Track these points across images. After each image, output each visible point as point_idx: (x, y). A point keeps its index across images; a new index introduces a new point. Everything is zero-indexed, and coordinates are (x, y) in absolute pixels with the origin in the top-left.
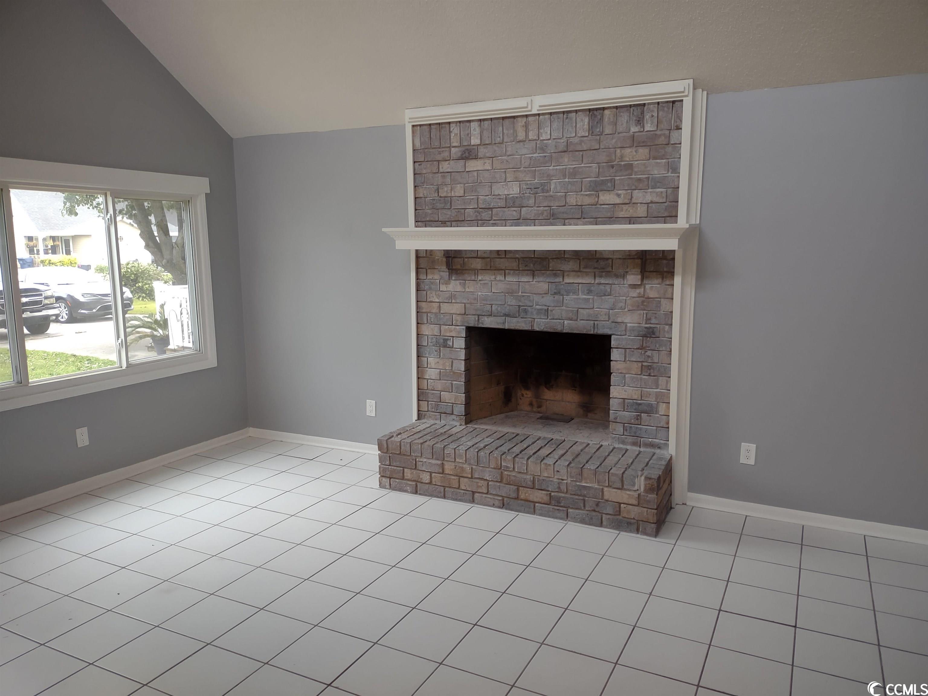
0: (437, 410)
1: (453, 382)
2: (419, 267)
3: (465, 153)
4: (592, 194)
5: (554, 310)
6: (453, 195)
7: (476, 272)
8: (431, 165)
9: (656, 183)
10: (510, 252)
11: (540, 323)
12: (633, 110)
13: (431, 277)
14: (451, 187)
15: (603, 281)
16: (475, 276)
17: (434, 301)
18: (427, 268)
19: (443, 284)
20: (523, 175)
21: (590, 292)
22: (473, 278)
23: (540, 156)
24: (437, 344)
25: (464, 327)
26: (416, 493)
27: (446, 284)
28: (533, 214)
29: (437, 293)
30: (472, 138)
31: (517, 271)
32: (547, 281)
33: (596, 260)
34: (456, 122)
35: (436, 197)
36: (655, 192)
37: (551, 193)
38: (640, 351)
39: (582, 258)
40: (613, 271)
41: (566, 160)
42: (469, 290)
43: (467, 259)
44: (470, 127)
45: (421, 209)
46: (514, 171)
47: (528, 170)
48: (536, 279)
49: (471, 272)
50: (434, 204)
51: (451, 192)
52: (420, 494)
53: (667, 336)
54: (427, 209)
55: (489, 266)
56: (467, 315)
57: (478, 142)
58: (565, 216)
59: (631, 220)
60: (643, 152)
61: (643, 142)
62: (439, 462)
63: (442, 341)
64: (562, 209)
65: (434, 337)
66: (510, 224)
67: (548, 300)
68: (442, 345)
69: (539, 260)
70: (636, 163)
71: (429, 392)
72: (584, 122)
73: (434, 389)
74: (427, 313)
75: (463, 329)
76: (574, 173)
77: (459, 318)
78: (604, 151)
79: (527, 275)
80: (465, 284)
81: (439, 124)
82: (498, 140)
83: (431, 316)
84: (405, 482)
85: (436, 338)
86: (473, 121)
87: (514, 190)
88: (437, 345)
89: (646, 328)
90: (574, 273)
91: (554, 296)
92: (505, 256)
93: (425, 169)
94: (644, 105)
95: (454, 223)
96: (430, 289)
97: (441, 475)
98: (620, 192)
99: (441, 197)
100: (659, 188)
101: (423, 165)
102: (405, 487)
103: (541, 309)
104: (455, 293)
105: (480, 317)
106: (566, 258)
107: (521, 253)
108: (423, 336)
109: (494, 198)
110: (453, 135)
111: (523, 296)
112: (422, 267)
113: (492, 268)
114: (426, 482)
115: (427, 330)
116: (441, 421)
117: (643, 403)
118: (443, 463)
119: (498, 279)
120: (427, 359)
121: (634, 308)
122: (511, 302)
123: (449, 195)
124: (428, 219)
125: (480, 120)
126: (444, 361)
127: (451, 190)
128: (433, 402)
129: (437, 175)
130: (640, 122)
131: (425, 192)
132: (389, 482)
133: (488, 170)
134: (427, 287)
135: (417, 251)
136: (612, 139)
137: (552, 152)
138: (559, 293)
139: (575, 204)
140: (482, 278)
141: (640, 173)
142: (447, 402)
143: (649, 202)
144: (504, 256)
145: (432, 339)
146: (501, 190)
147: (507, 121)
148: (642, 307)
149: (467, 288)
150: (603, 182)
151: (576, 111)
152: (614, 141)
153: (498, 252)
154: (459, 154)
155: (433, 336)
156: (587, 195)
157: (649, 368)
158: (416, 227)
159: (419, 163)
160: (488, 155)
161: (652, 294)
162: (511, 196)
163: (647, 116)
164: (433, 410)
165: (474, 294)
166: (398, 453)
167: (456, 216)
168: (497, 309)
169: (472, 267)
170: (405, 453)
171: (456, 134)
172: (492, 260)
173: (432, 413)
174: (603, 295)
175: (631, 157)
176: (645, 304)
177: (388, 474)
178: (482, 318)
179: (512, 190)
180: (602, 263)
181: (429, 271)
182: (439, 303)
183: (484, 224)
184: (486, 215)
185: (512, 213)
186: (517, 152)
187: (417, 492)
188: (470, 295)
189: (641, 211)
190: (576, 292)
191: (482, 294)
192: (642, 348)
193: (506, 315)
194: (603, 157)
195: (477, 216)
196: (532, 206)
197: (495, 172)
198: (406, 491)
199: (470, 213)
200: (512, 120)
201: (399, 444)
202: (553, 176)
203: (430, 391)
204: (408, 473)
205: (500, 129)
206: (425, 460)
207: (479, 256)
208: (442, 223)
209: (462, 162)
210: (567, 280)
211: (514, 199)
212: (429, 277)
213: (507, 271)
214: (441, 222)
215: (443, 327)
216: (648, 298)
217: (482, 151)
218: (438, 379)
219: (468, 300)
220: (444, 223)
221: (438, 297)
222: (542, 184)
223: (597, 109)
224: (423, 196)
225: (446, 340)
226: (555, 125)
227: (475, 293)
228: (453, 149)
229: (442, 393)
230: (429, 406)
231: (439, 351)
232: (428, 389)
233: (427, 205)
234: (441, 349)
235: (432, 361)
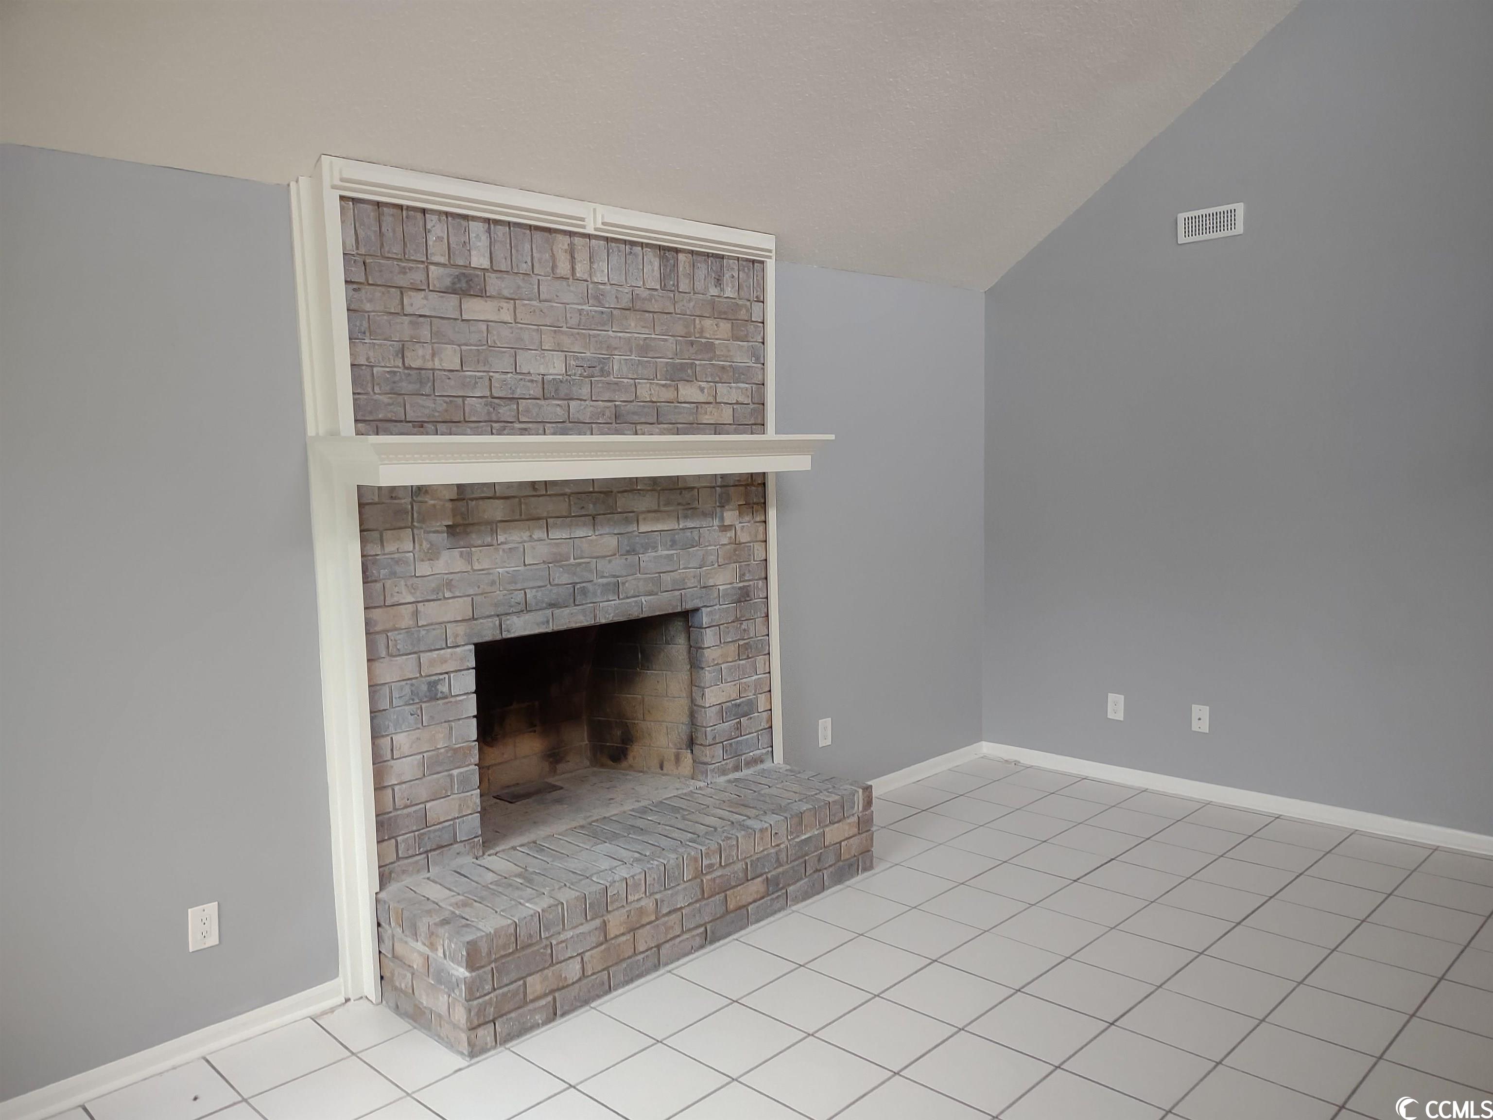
0: (419, 849)
1: (451, 772)
2: (367, 528)
3: (459, 280)
4: (670, 386)
5: (627, 581)
6: (437, 365)
7: (493, 526)
8: (383, 293)
9: (738, 375)
10: (554, 483)
11: (608, 609)
12: (712, 262)
13: (393, 549)
14: (433, 349)
15: (690, 524)
16: (492, 535)
17: (402, 601)
18: (383, 529)
19: (423, 561)
20: (570, 341)
21: (673, 544)
22: (489, 539)
23: (596, 312)
24: (415, 698)
25: (472, 647)
26: (555, 1017)
27: (429, 560)
28: (589, 414)
29: (409, 583)
30: (473, 253)
31: (568, 518)
32: (616, 532)
33: (679, 491)
34: (440, 213)
35: (398, 367)
36: (739, 388)
37: (611, 378)
38: (735, 624)
39: (659, 488)
40: (699, 506)
41: (633, 324)
42: (480, 567)
43: (474, 502)
44: (467, 230)
45: (363, 392)
46: (555, 331)
47: (578, 334)
48: (598, 530)
49: (483, 528)
50: (394, 382)
51: (433, 360)
52: (561, 1015)
53: (761, 596)
54: (378, 394)
55: (519, 514)
56: (476, 619)
57: (486, 264)
58: (636, 418)
59: (717, 428)
60: (725, 327)
61: (725, 313)
62: (599, 922)
63: (425, 688)
64: (630, 406)
65: (407, 684)
66: (552, 431)
67: (617, 565)
68: (426, 697)
69: (602, 495)
70: (717, 342)
71: (398, 815)
72: (653, 265)
73: (410, 802)
74: (386, 631)
75: (470, 651)
76: (645, 349)
77: (461, 629)
78: (680, 318)
79: (584, 525)
80: (470, 555)
81: (401, 207)
82: (525, 268)
83: (398, 637)
84: (529, 1008)
85: (412, 685)
86: (474, 218)
87: (555, 367)
88: (413, 700)
89: (740, 588)
90: (653, 514)
91: (625, 557)
92: (546, 491)
93: (370, 301)
94: (722, 257)
95: (441, 427)
96: (393, 574)
97: (603, 947)
98: (703, 384)
99: (410, 368)
100: (743, 382)
101: (363, 291)
102: (530, 1019)
103: (608, 584)
104: (451, 577)
105: (503, 618)
106: (639, 490)
107: (572, 485)
108: (378, 688)
109: (522, 379)
110: (432, 238)
111: (580, 564)
112: (371, 527)
113: (523, 517)
114: (574, 979)
115: (386, 672)
116: (429, 871)
117: (742, 702)
118: (605, 921)
119: (535, 537)
121: (727, 562)
122: (559, 578)
123: (429, 365)
124: (381, 416)
125: (488, 221)
127: (433, 355)
128: (408, 835)
129: (399, 319)
130: (720, 282)
131: (371, 354)
132: (491, 1031)
133: (505, 323)
134: (382, 572)
135: (361, 489)
136: (690, 300)
137: (612, 306)
138: (634, 551)
139: (649, 400)
140: (506, 539)
141: (723, 359)
142: (442, 820)
143: (735, 402)
144: (544, 493)
145: (402, 688)
146: (531, 364)
147: (537, 235)
148: (734, 558)
149: (477, 563)
150: (682, 367)
151: (642, 245)
152: (692, 304)
153: (533, 484)
154: (448, 282)
155: (404, 683)
156: (663, 386)
157: (747, 646)
158: (358, 433)
159: (355, 286)
160: (506, 293)
161: (744, 537)
162: (551, 377)
163: (727, 276)
164: (411, 852)
165: (490, 574)
166: (510, 951)
167: (446, 411)
168: (535, 597)
169: (486, 517)
170: (528, 942)
171: (440, 239)
172: (522, 500)
173: (407, 862)
174: (690, 546)
175: (711, 332)
176: (737, 552)
177: (491, 1012)
178: (508, 620)
179: (552, 366)
180: (687, 495)
182: (414, 605)
183: (505, 429)
184: (506, 411)
185: (553, 409)
186: (557, 296)
187: (557, 1014)
188: (484, 576)
189: (726, 415)
190: (655, 548)
191: (507, 572)
192: (737, 620)
193: (553, 605)
194: (680, 329)
195: (489, 413)
196: (584, 398)
197: (521, 328)
198: (535, 1026)
199: (476, 407)
200: (546, 234)
202: (616, 349)
203: (400, 813)
204: (535, 984)
205: (526, 247)
206: (570, 934)
207: (498, 495)
208: (414, 427)
209: (454, 299)
210: (643, 529)
211: (557, 383)
212: (390, 547)
213: (550, 521)
214: (410, 424)
215: (425, 657)
216: (740, 544)
217: (494, 284)
218: (418, 777)
219: (479, 587)
220: (420, 427)
221: (413, 591)
222: (600, 361)
223: (670, 249)
224: (370, 363)
225: (432, 685)
226: (614, 259)
227: (491, 571)
228: (432, 268)
229: (428, 805)
230: (402, 847)
231: (419, 712)
232: (395, 809)
233: (378, 384)
234: (424, 705)
235: (402, 740)
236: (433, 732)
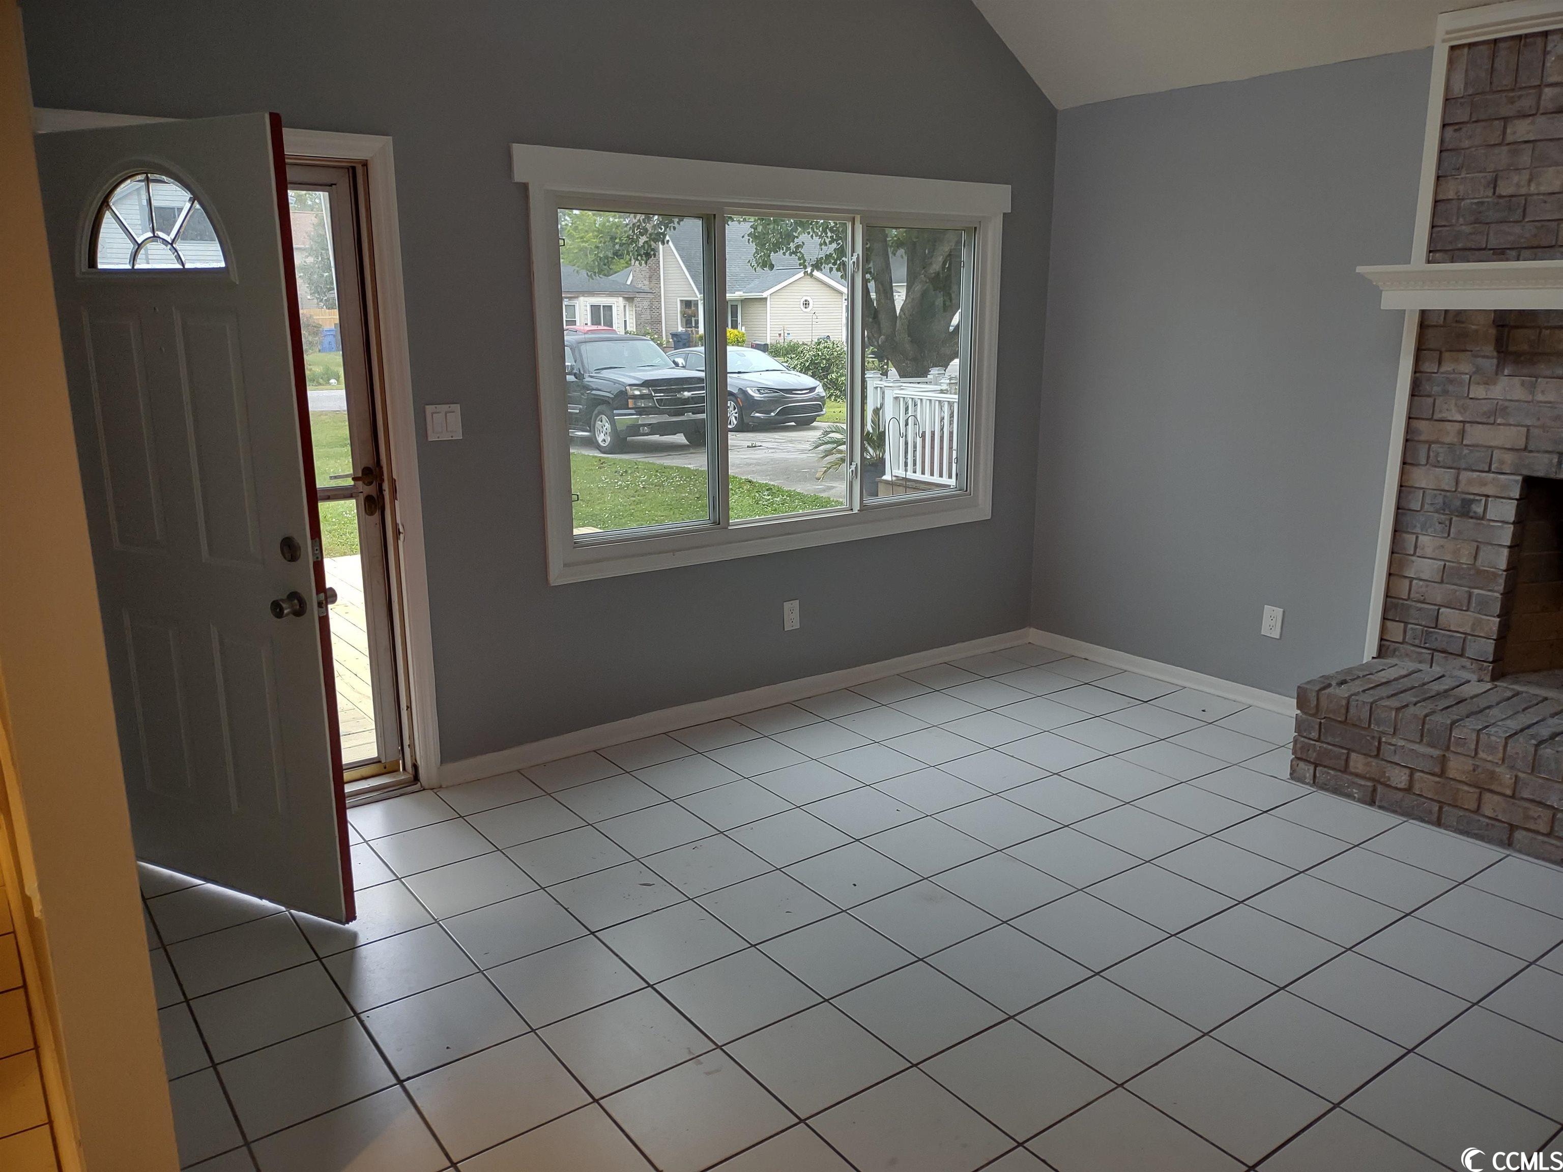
0: (1425, 643)
1: (1473, 590)
2: (1423, 347)
6: (1533, 190)
8: (1485, 128)
13: (1449, 369)
14: (1531, 174)
17: (1450, 418)
18: (1443, 349)
19: (1478, 384)
24: (1445, 508)
25: (1520, 478)
26: (1372, 803)
27: (1486, 384)
29: (1460, 403)
35: (1488, 197)
42: (1543, 399)
43: (1548, 331)
45: (1447, 224)
49: (1555, 359)
50: (1481, 212)
51: (1529, 186)
52: (1380, 807)
54: (1461, 225)
56: (1531, 452)
62: (1436, 753)
63: (1458, 503)
68: (1458, 511)
71: (1411, 606)
73: (1424, 599)
74: (1430, 443)
75: (1516, 481)
77: (1509, 457)
80: (1535, 385)
81: (1519, 38)
83: (1440, 450)
84: (1350, 778)
85: (1445, 496)
88: (1444, 510)
93: (1470, 138)
95: (1525, 253)
96: (1445, 392)
97: (1438, 779)
99: (1501, 196)
101: (1464, 130)
102: (1348, 787)
104: (1506, 404)
108: (1413, 489)
110: (1551, 59)
112: (1431, 347)
114: (1399, 786)
115: (1422, 478)
116: (1431, 667)
118: (1444, 756)
120: (1417, 538)
123: (1524, 191)
124: (1460, 245)
126: (1457, 545)
127: (1530, 180)
128: (1418, 627)
129: (1497, 150)
131: (1461, 188)
132: (1312, 771)
134: (1436, 389)
135: (1423, 313)
142: (1452, 629)
145: (1435, 497)
149: (1541, 395)
155: (1439, 492)
158: (1429, 262)
159: (1455, 125)
164: (1417, 642)
165: (1556, 408)
166: (1340, 719)
167: (1535, 236)
170: (1357, 723)
171: (1559, 57)
173: (1413, 648)
177: (1313, 756)
181: (1447, 355)
182: (1462, 424)
187: (1375, 803)
188: (1546, 409)
198: (1349, 796)
201: (1344, 702)
203: (1414, 604)
204: (1358, 762)
206: (1401, 743)
208: (1494, 253)
212: (1447, 367)
214: (1492, 251)
215: (1465, 476)
218: (1436, 580)
219: (1538, 420)
220: (1499, 253)
221: (1462, 411)
224: (1456, 197)
225: (1467, 503)
227: (1557, 405)
228: (1546, 90)
229: (1442, 610)
230: (1409, 633)
231: (1447, 523)
232: (1409, 599)
233: (1463, 216)
234: (1454, 519)
235: (1427, 542)
236: (1459, 546)
